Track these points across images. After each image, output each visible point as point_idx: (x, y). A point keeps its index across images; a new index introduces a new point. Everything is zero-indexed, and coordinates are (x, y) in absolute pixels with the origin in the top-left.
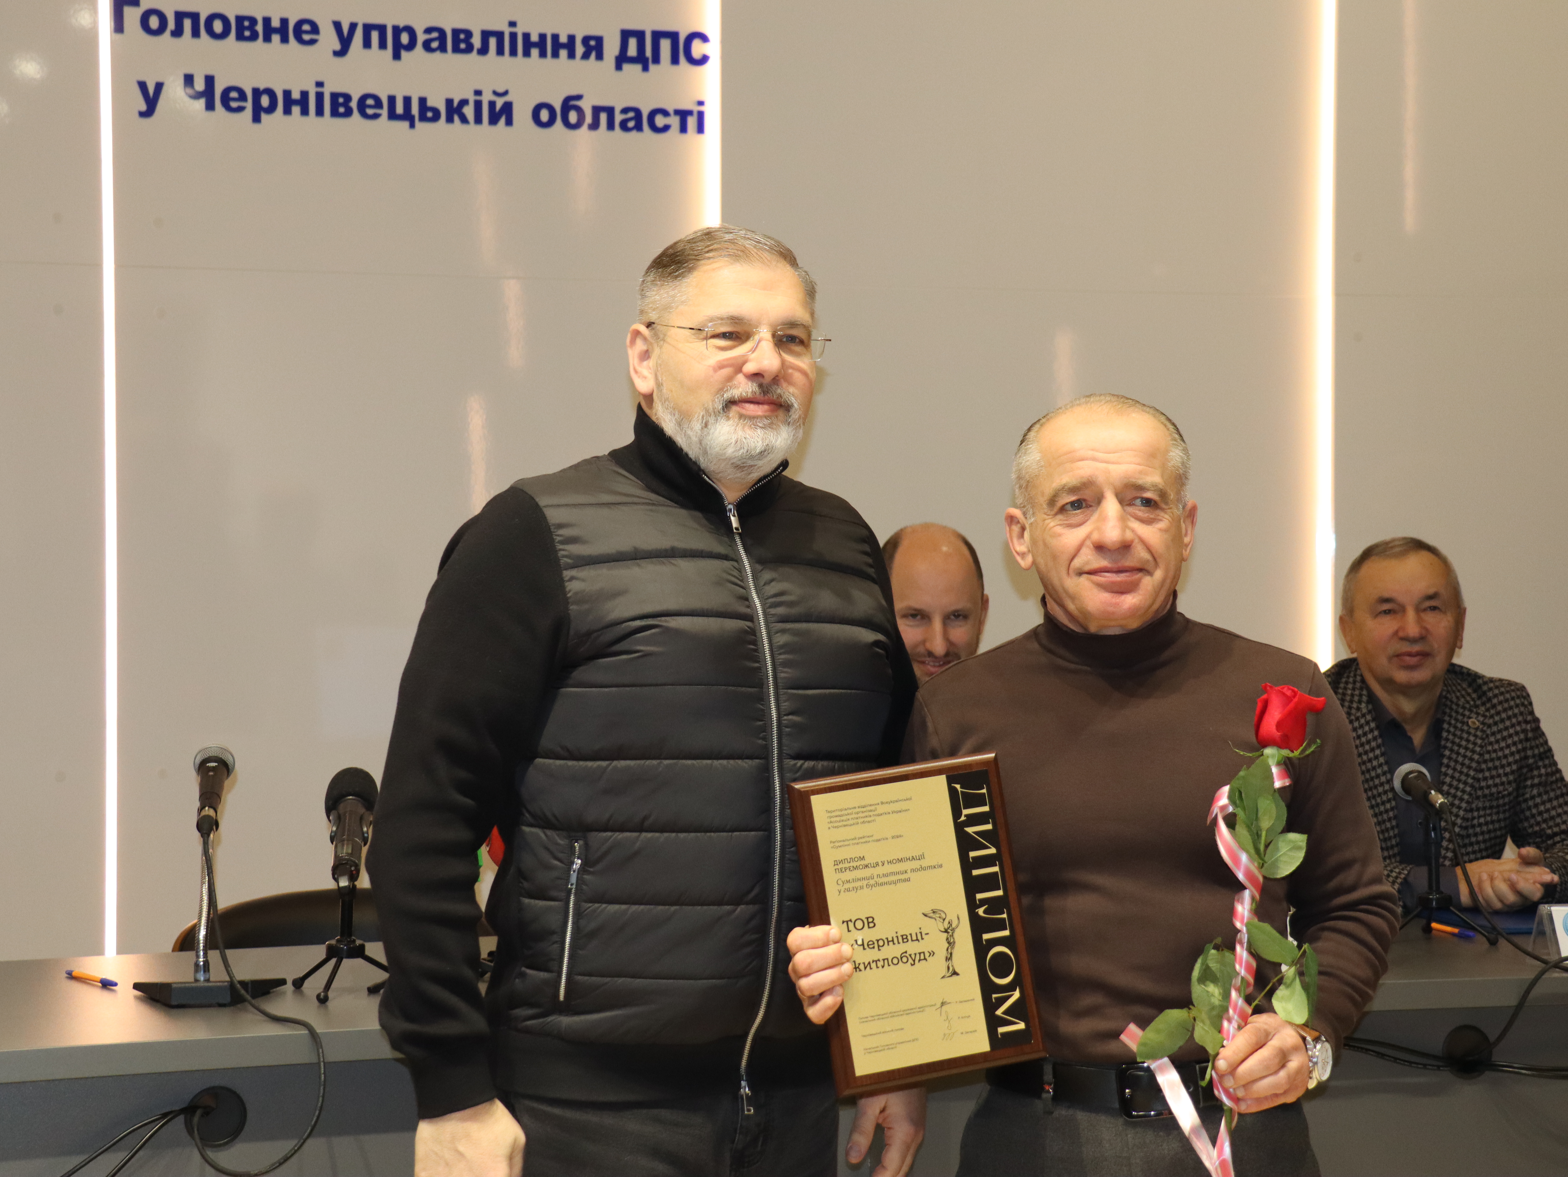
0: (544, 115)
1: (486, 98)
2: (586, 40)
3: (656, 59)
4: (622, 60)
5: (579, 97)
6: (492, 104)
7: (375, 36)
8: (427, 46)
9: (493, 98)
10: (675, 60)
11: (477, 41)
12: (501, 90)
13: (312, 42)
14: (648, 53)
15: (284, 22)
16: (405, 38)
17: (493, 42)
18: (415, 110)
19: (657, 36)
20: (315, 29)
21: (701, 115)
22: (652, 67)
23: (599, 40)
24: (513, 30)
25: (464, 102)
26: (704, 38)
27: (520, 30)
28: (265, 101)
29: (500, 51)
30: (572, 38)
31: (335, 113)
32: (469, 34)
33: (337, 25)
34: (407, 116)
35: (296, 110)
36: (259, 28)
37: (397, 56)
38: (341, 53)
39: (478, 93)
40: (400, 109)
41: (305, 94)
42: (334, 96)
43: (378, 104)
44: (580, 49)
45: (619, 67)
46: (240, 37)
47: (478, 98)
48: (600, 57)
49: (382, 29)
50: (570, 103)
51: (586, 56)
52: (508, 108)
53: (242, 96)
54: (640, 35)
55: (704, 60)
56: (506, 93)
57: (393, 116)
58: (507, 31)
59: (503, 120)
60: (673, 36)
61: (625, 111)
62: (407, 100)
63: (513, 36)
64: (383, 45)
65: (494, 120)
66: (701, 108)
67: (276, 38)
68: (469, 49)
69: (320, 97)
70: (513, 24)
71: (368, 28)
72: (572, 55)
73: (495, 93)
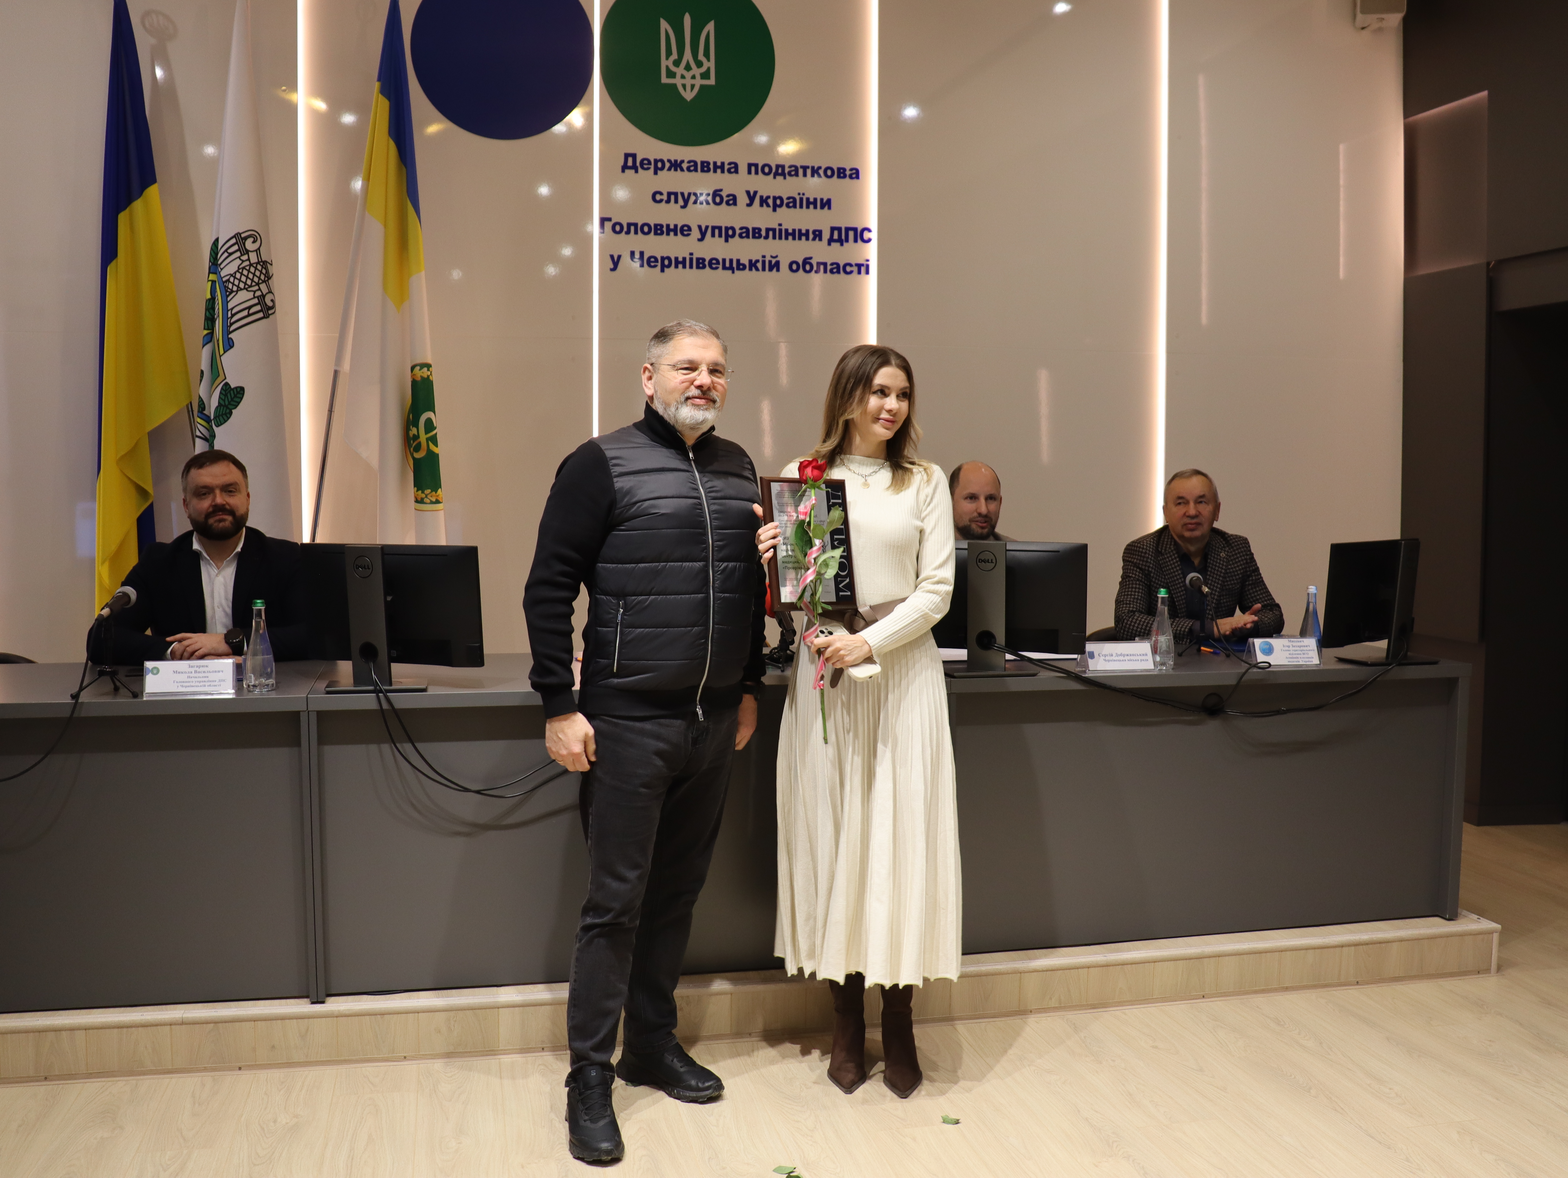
0: (794, 267)
1: (768, 259)
2: (814, 232)
3: (847, 240)
4: (831, 241)
5: (811, 258)
6: (770, 262)
7: (717, 231)
8: (741, 236)
9: (771, 259)
10: (856, 241)
11: (763, 233)
12: (774, 255)
13: (688, 235)
14: (843, 237)
15: (676, 226)
16: (730, 232)
17: (771, 233)
18: (735, 265)
19: (848, 229)
20: (690, 229)
21: (868, 266)
22: (845, 244)
23: (820, 232)
24: (780, 227)
25: (757, 261)
26: (869, 230)
27: (783, 228)
28: (666, 262)
29: (774, 238)
30: (808, 231)
31: (698, 267)
32: (760, 230)
33: (700, 227)
34: (731, 268)
35: (680, 266)
36: (665, 229)
37: (727, 241)
38: (701, 240)
39: (764, 257)
40: (727, 265)
41: (684, 259)
42: (698, 259)
43: (718, 262)
44: (811, 236)
45: (829, 244)
46: (656, 234)
47: (764, 259)
48: (820, 239)
49: (720, 228)
50: (806, 261)
51: (814, 239)
52: (778, 263)
53: (656, 260)
54: (839, 229)
55: (869, 240)
56: (777, 257)
57: (724, 268)
58: (777, 228)
59: (775, 269)
60: (855, 230)
61: (832, 264)
62: (731, 261)
63: (780, 230)
64: (720, 236)
65: (771, 269)
66: (868, 263)
67: (672, 234)
68: (760, 237)
69: (691, 260)
70: (780, 225)
71: (714, 228)
72: (807, 239)
73: (772, 257)
